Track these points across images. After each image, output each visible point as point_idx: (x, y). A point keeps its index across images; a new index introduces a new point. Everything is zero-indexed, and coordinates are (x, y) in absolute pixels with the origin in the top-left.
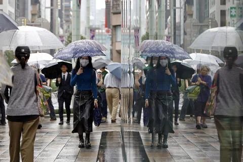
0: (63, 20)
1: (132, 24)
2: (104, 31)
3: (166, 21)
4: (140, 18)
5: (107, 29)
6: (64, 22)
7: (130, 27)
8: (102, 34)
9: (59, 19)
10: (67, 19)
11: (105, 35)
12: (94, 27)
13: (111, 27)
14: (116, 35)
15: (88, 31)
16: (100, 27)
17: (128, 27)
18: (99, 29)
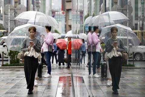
0: (35, 5)
1: (78, 8)
2: (61, 13)
3: (100, 7)
4: (83, 4)
5: (63, 11)
6: (35, 7)
7: (77, 10)
8: (59, 15)
9: (32, 5)
10: (37, 5)
11: (62, 16)
12: (54, 10)
13: (65, 10)
14: (68, 15)
15: (51, 13)
16: (58, 10)
17: (76, 10)
18: (57, 11)
